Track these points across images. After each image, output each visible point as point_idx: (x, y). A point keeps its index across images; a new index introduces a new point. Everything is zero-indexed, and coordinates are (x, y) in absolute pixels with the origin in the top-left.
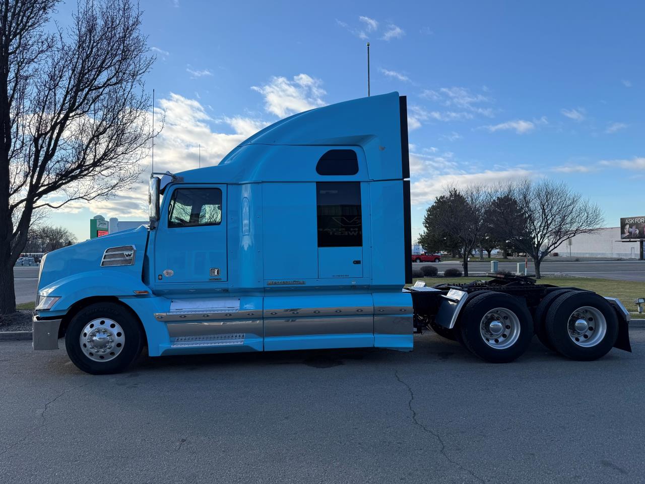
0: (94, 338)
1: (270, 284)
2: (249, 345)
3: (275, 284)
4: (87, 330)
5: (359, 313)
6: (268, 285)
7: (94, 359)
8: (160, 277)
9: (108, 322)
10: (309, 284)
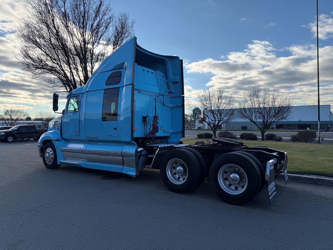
2: (80, 164)
5: (116, 155)
6: (87, 138)
7: (47, 163)
8: (64, 133)
9: (50, 149)
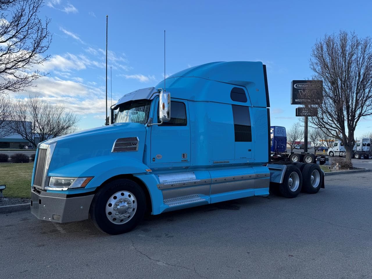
0: (118, 207)
1: (214, 163)
3: (217, 163)
4: (112, 201)
5: (250, 178)
6: (213, 163)
7: (115, 223)
8: (154, 160)
9: (127, 193)
10: (231, 162)
